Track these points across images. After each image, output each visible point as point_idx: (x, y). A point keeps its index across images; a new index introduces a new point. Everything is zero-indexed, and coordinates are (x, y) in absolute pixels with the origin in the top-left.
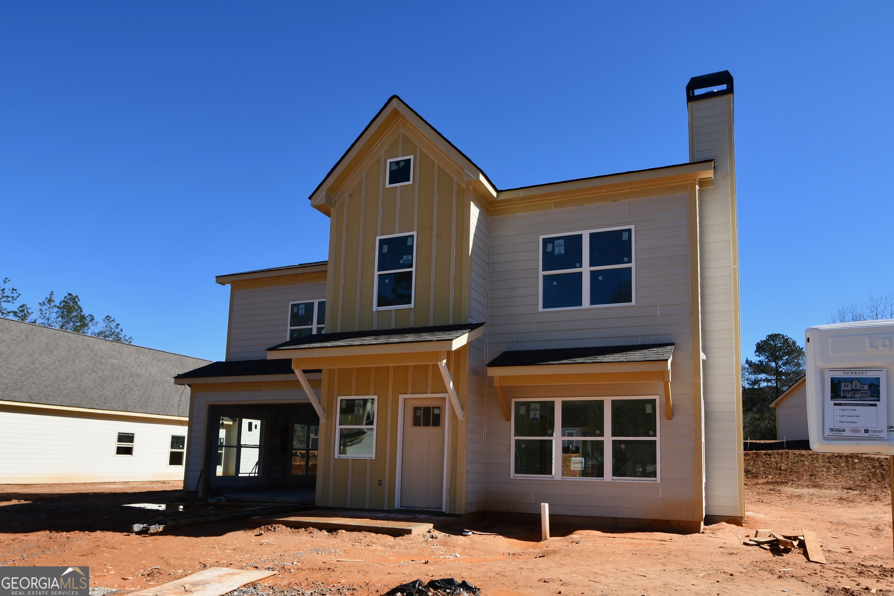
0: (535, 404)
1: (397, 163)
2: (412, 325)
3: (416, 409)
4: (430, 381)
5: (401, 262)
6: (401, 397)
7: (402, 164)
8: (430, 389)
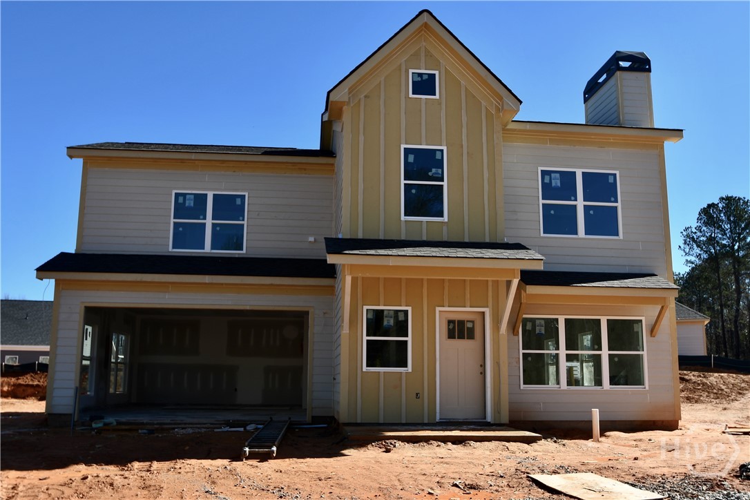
0: (541, 321)
1: (420, 75)
2: (445, 239)
3: (450, 322)
4: (468, 296)
5: (430, 174)
6: (438, 309)
7: (425, 77)
8: (468, 304)
